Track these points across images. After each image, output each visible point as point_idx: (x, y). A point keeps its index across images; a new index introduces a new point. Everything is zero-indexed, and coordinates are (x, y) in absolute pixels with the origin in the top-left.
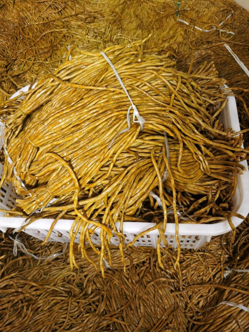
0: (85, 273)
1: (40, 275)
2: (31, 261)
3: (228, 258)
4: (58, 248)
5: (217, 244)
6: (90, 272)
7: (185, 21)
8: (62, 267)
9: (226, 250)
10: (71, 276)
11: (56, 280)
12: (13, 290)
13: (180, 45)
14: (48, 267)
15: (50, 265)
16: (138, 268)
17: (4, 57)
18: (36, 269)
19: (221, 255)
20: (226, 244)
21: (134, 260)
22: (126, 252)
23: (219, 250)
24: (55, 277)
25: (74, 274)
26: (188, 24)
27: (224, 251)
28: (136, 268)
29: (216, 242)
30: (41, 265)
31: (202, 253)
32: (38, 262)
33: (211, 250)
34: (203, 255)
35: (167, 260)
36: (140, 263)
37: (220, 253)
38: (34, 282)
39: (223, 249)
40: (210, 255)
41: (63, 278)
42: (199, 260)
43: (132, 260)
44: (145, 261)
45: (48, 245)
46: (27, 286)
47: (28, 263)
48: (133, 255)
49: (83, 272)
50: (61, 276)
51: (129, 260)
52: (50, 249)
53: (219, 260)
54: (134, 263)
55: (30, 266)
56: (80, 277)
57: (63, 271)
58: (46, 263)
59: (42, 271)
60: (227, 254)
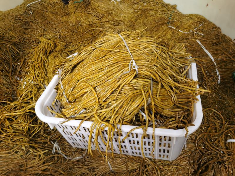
0: (96, 173)
1: (67, 169)
2: (62, 159)
3: (193, 171)
4: (80, 154)
5: (187, 161)
6: (99, 172)
7: (173, 27)
8: (81, 167)
9: (193, 166)
10: (87, 173)
11: (77, 174)
12: (49, 173)
13: (169, 40)
14: (72, 165)
15: (74, 164)
16: (131, 173)
17: (65, 40)
18: (65, 165)
19: (189, 169)
20: (193, 163)
21: (129, 167)
22: (124, 160)
23: (188, 166)
24: (76, 172)
25: (89, 172)
26: (175, 29)
27: (191, 167)
28: (130, 173)
29: (186, 160)
30: (68, 162)
31: (176, 166)
32: (66, 161)
33: (182, 166)
34: (177, 168)
35: (151, 170)
36: (133, 170)
37: (188, 168)
38: (63, 171)
39: (190, 165)
40: (181, 168)
41: (81, 173)
42: (174, 171)
43: (127, 167)
44: (137, 169)
45: (75, 151)
46: (57, 173)
47: (60, 160)
48: (129, 164)
49: (94, 171)
50: (80, 172)
51: (125, 166)
52: (75, 154)
53: (188, 173)
54: (129, 169)
55: (61, 162)
56: (92, 175)
57: (81, 169)
58: (72, 162)
59: (68, 166)
60: (193, 169)
